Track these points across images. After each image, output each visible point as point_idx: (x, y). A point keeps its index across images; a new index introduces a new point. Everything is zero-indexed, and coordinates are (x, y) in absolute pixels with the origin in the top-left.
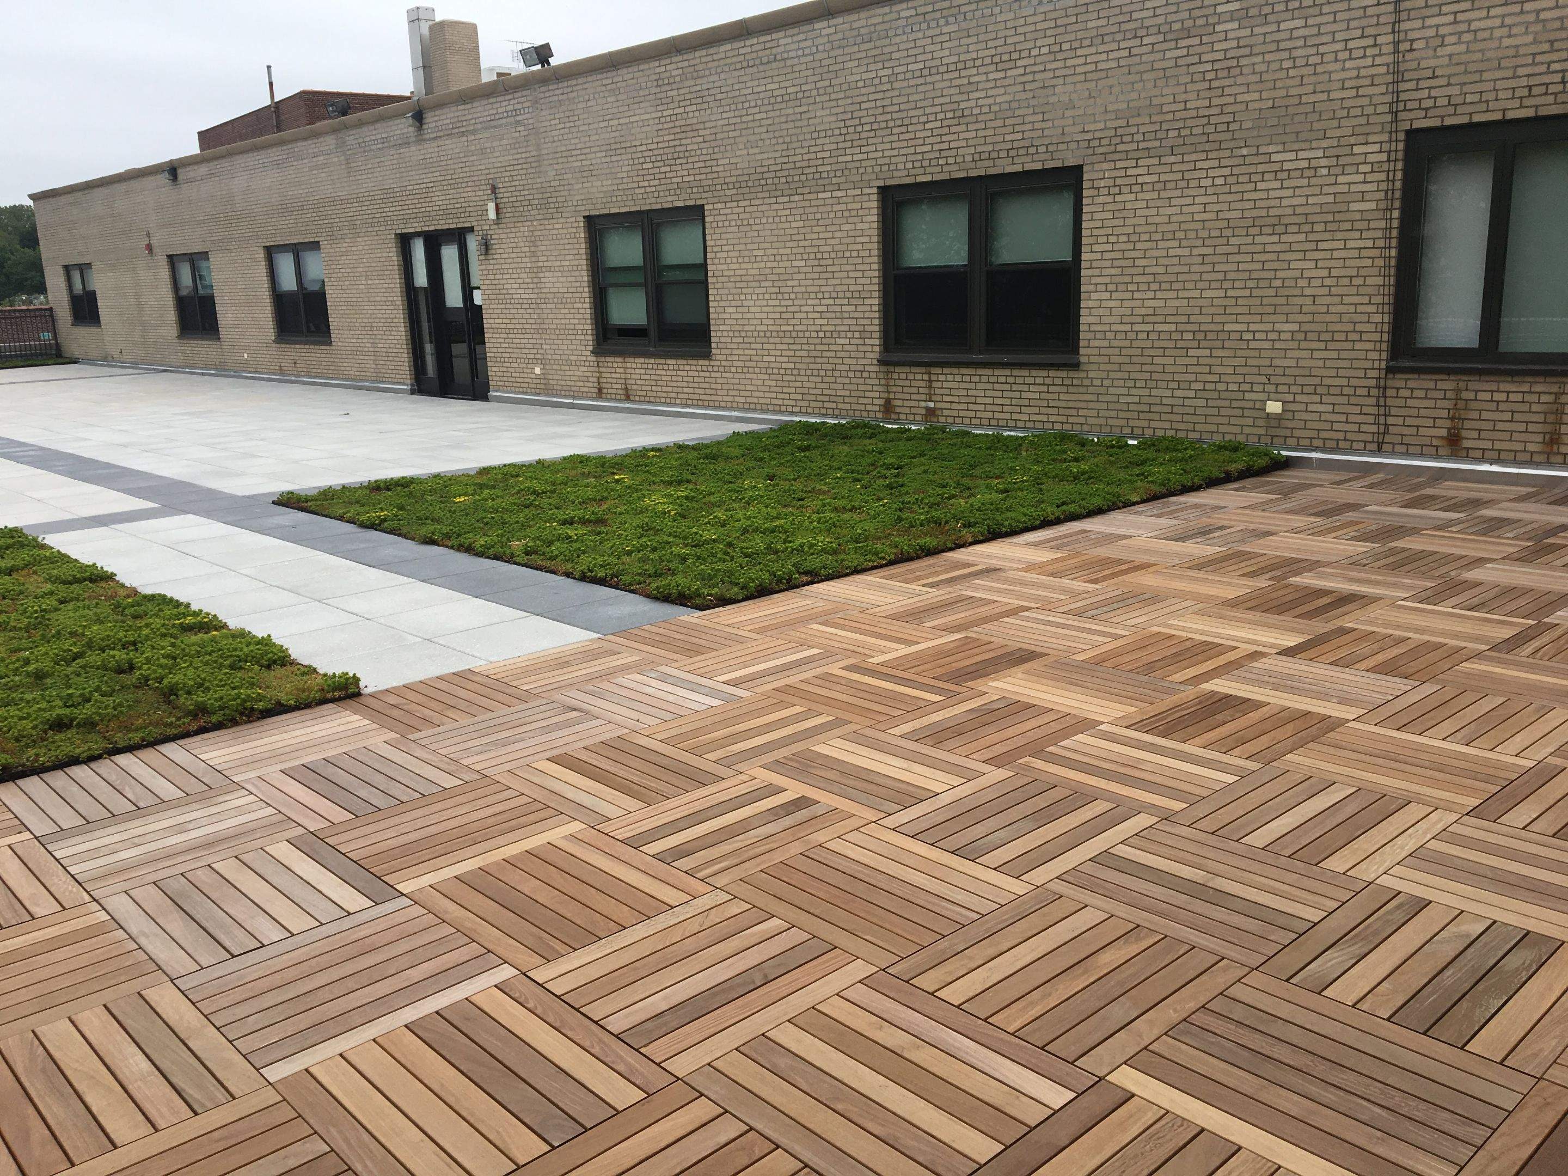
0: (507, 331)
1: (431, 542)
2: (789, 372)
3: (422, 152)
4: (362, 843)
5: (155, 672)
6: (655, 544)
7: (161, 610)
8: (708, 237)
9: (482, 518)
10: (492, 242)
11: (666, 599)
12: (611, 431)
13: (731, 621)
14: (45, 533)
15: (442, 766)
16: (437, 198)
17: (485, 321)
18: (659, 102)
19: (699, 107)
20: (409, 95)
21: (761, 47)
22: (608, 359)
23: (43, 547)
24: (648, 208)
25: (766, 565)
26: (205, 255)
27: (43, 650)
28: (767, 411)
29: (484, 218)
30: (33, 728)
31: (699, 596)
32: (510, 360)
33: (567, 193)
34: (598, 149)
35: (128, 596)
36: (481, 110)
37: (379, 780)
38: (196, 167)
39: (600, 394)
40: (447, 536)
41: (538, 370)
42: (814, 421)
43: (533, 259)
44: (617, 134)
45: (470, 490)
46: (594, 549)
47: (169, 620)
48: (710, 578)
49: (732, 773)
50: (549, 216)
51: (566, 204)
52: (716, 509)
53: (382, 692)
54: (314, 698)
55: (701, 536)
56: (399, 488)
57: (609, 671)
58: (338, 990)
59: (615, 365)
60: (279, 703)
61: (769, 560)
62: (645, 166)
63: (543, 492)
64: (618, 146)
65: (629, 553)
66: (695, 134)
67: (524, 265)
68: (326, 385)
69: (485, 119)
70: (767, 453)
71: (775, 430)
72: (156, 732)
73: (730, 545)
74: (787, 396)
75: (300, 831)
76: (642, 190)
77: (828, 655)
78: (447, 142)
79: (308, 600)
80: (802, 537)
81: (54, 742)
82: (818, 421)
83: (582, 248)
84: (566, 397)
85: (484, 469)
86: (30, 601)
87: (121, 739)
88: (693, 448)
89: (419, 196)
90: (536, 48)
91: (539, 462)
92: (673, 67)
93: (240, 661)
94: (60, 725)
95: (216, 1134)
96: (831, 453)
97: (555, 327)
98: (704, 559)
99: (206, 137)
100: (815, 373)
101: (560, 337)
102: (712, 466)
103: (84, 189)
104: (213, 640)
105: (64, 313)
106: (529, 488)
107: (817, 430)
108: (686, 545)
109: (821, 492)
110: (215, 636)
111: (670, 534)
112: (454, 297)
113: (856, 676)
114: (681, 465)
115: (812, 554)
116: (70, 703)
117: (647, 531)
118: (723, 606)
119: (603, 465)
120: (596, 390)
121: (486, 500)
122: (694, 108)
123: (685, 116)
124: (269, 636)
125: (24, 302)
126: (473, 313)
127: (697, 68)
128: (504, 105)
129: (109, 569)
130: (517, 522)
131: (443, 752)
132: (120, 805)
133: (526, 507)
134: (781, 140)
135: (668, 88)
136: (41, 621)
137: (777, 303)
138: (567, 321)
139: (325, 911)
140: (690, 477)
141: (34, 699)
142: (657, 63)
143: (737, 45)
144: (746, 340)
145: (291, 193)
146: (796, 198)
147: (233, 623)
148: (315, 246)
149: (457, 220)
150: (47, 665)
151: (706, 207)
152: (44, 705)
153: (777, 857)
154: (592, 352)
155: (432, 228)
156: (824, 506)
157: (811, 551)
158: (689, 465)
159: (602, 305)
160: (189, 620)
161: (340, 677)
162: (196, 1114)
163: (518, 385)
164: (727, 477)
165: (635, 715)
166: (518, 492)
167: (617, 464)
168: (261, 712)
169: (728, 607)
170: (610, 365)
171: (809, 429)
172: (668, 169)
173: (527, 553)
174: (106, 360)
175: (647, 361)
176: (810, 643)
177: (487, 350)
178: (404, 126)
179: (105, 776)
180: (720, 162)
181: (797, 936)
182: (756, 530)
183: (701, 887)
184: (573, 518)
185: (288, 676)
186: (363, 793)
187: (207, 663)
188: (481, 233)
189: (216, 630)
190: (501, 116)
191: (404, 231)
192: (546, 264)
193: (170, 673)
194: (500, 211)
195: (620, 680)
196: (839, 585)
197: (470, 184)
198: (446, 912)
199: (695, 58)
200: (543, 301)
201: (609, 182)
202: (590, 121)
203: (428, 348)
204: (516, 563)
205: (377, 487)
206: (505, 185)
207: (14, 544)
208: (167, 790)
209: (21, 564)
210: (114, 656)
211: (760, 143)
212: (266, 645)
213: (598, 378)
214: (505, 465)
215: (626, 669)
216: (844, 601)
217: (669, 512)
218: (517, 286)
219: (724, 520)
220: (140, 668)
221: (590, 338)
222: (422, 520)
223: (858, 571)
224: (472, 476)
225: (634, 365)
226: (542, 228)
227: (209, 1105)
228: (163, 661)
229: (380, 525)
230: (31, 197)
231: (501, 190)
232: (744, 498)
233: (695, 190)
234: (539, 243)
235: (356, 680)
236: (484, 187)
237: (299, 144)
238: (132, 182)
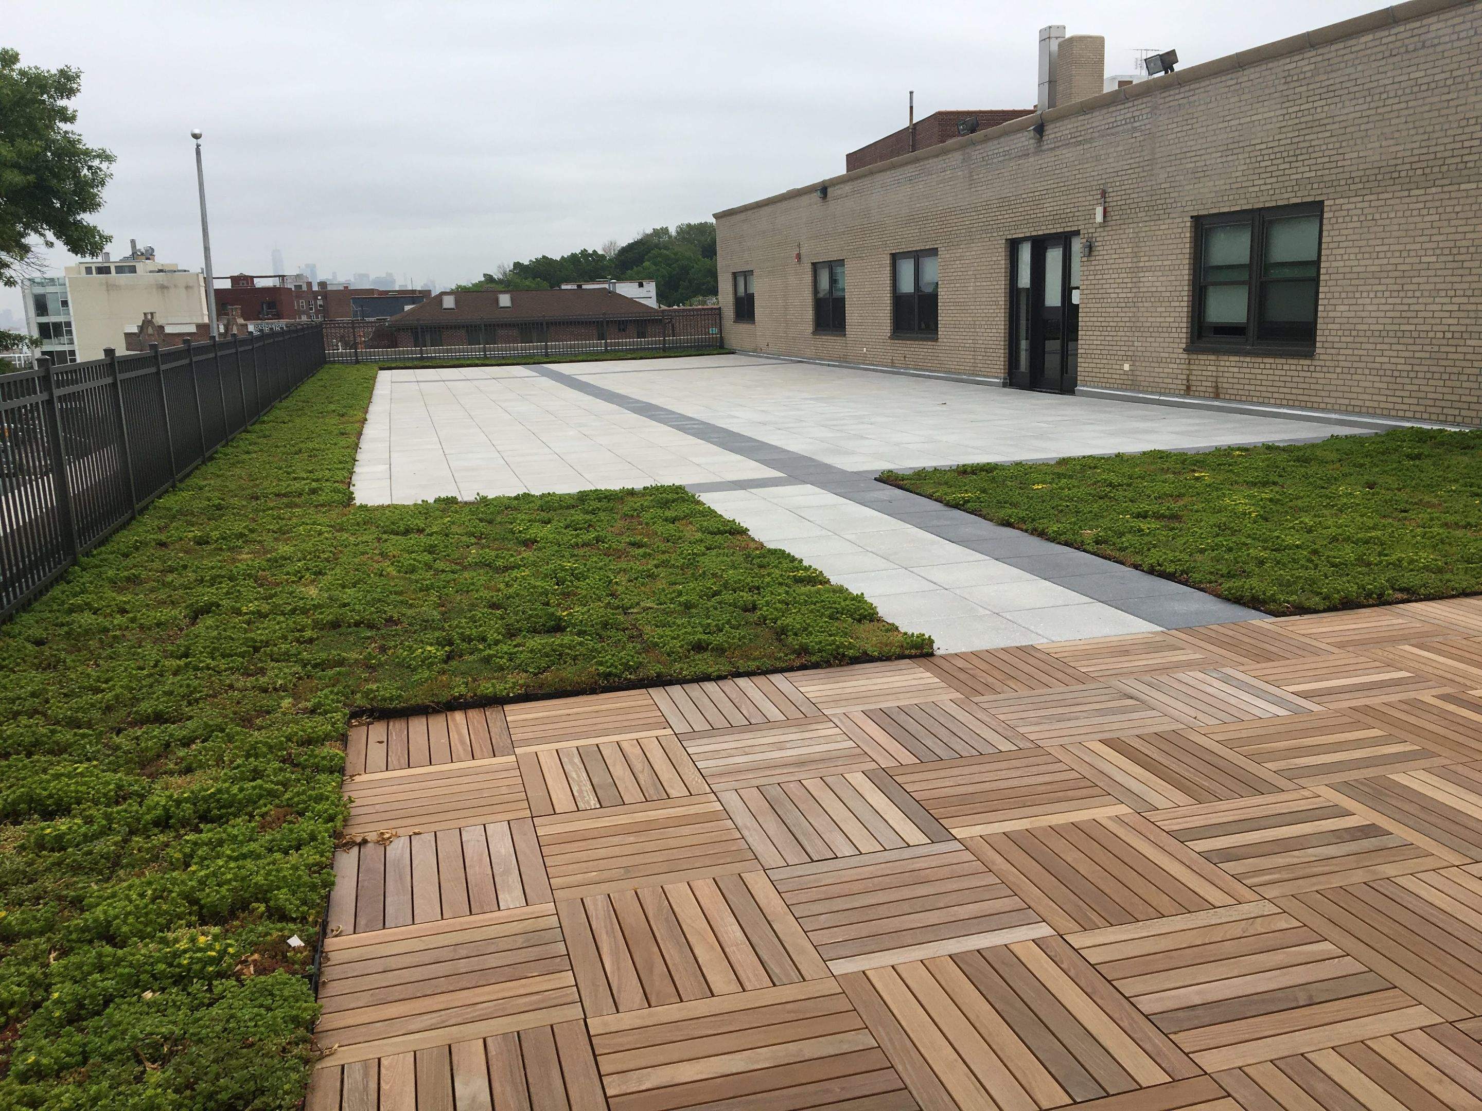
0: (1101, 329)
1: (1007, 524)
2: (1405, 374)
3: (1040, 162)
4: (924, 786)
5: (772, 613)
6: (1231, 545)
7: (780, 563)
8: (1325, 234)
9: (1057, 506)
10: (1096, 244)
11: (1238, 600)
12: (1196, 428)
13: (1310, 631)
14: (700, 492)
15: (999, 730)
16: (1048, 205)
17: (1080, 319)
18: (1285, 99)
19: (1329, 101)
20: (1032, 108)
21: (1409, 34)
22: (1200, 357)
23: (698, 503)
24: (1261, 205)
25: (1355, 578)
26: (841, 262)
27: (692, 585)
28: (1374, 415)
29: (1091, 221)
30: (680, 647)
31: (1275, 601)
32: (1101, 357)
33: (1176, 194)
34: (1214, 150)
35: (757, 549)
36: (1099, 119)
37: (943, 733)
38: (842, 186)
39: (1188, 391)
40: (1023, 520)
41: (1126, 367)
42: (1429, 427)
43: (1135, 260)
44: (1237, 133)
45: (1048, 479)
46: (1166, 545)
47: (786, 571)
48: (1289, 584)
49: (1293, 786)
50: (1156, 217)
51: (1174, 205)
52: (1302, 514)
53: (951, 655)
54: (895, 653)
55: (1283, 540)
56: (984, 473)
57: (1171, 665)
58: (893, 910)
59: (1207, 363)
60: (865, 653)
61: (1360, 573)
62: (1263, 164)
63: (1120, 485)
64: (1236, 145)
65: (1202, 551)
66: (1323, 128)
67: (1125, 265)
68: (929, 377)
69: (1103, 127)
70: (1369, 459)
71: (1380, 436)
72: (769, 663)
73: (1315, 552)
74: (1400, 400)
75: (873, 765)
76: (1257, 189)
77: (1419, 679)
78: (1064, 152)
79: (896, 567)
80: (1401, 552)
81: (694, 660)
82: (1435, 428)
83: (1186, 247)
84: (1152, 393)
85: (1064, 459)
86: (686, 545)
87: (742, 665)
88: (1284, 449)
89: (1032, 203)
90: (1161, 56)
91: (1118, 455)
92: (1305, 63)
93: (838, 612)
94: (699, 647)
95: (788, 1006)
96: (1446, 464)
97: (1149, 324)
98: (1284, 565)
99: (854, 159)
100: (1437, 376)
101: (1153, 334)
102: (1303, 470)
103: (754, 208)
104: (818, 592)
105: (729, 312)
106: (1105, 480)
107: (1431, 438)
108: (1265, 549)
109: (1429, 505)
110: (819, 590)
111: (1249, 536)
112: (1053, 297)
113: (1451, 708)
114: (1268, 466)
115: (1412, 570)
116: (708, 631)
117: (1224, 530)
118: (1300, 614)
119: (1183, 462)
120: (1184, 387)
121: (1063, 489)
122: (1323, 102)
123: (1313, 111)
124: (862, 594)
125: (700, 303)
126: (1070, 311)
127: (1331, 62)
128: (1122, 113)
129: (744, 525)
130: (1091, 512)
131: (1002, 717)
132: (739, 720)
133: (1101, 498)
134: (1421, 130)
135: (1297, 84)
136: (692, 562)
137: (1398, 301)
138: (1162, 320)
139: (890, 841)
140: (1276, 479)
141: (683, 624)
142: (1288, 60)
143: (1379, 34)
144: (1357, 339)
145: (918, 205)
146: (1434, 190)
147: (834, 580)
148: (933, 252)
149: (1065, 225)
150: (694, 598)
151: (1326, 203)
152: (689, 629)
153: (1336, 881)
154: (1184, 350)
155: (1040, 233)
156: (1432, 519)
157: (1411, 567)
158: (1277, 467)
159: (1200, 304)
160: (801, 573)
161: (918, 637)
162: (774, 985)
163: (1105, 380)
164: (1319, 482)
165: (1193, 713)
166: (1095, 483)
167: (1197, 461)
168: (850, 658)
169: (1306, 617)
170: (1202, 362)
171: (1421, 436)
172: (1287, 166)
173: (1097, 542)
174: (755, 352)
175: (1242, 359)
176: (1399, 665)
177: (1079, 347)
178: (1025, 140)
179: (728, 693)
180: (1347, 156)
181: (1349, 965)
182: (1348, 539)
183: (1248, 894)
184: (1147, 512)
185: (874, 630)
186: (929, 743)
187: (811, 612)
188: (1086, 236)
189: (821, 584)
190: (1119, 123)
191: (1014, 236)
192: (1147, 264)
193: (783, 616)
194: (1108, 214)
195: (1180, 676)
196: (1439, 606)
197: (1081, 190)
198: (993, 863)
199: (1330, 52)
200: (1140, 300)
201: (1222, 182)
202: (1209, 122)
203: (1024, 344)
204: (1085, 551)
205: (964, 471)
206: (1115, 189)
207: (678, 499)
208: (774, 713)
209: (682, 515)
210: (742, 597)
211: (1396, 135)
212: (860, 602)
213: (1188, 375)
214: (1084, 457)
215: (1189, 665)
216: (1447, 624)
217: (1250, 513)
218: (1116, 285)
219: (1312, 526)
220: (761, 609)
221: (1185, 335)
222: (1001, 504)
223: (1465, 594)
224: (1052, 466)
225: (1228, 364)
226: (1147, 229)
227: (785, 981)
228: (779, 606)
229: (963, 505)
230: (715, 216)
231: (1111, 195)
232: (1336, 505)
233: (1315, 186)
234: (1143, 244)
235: (931, 642)
236: (1095, 192)
237: (930, 161)
238: (792, 200)
